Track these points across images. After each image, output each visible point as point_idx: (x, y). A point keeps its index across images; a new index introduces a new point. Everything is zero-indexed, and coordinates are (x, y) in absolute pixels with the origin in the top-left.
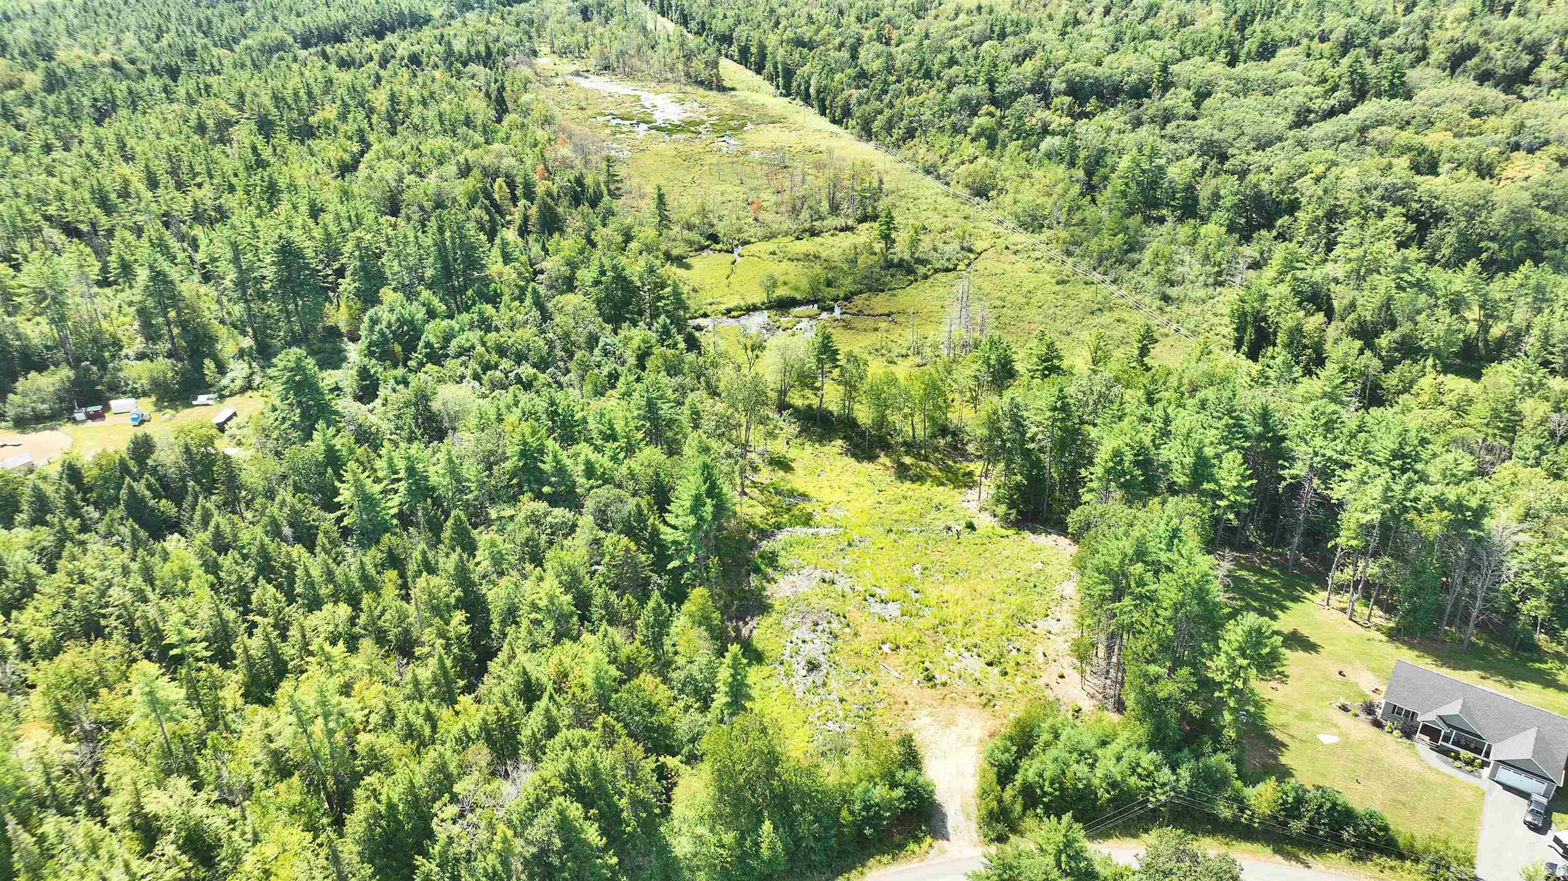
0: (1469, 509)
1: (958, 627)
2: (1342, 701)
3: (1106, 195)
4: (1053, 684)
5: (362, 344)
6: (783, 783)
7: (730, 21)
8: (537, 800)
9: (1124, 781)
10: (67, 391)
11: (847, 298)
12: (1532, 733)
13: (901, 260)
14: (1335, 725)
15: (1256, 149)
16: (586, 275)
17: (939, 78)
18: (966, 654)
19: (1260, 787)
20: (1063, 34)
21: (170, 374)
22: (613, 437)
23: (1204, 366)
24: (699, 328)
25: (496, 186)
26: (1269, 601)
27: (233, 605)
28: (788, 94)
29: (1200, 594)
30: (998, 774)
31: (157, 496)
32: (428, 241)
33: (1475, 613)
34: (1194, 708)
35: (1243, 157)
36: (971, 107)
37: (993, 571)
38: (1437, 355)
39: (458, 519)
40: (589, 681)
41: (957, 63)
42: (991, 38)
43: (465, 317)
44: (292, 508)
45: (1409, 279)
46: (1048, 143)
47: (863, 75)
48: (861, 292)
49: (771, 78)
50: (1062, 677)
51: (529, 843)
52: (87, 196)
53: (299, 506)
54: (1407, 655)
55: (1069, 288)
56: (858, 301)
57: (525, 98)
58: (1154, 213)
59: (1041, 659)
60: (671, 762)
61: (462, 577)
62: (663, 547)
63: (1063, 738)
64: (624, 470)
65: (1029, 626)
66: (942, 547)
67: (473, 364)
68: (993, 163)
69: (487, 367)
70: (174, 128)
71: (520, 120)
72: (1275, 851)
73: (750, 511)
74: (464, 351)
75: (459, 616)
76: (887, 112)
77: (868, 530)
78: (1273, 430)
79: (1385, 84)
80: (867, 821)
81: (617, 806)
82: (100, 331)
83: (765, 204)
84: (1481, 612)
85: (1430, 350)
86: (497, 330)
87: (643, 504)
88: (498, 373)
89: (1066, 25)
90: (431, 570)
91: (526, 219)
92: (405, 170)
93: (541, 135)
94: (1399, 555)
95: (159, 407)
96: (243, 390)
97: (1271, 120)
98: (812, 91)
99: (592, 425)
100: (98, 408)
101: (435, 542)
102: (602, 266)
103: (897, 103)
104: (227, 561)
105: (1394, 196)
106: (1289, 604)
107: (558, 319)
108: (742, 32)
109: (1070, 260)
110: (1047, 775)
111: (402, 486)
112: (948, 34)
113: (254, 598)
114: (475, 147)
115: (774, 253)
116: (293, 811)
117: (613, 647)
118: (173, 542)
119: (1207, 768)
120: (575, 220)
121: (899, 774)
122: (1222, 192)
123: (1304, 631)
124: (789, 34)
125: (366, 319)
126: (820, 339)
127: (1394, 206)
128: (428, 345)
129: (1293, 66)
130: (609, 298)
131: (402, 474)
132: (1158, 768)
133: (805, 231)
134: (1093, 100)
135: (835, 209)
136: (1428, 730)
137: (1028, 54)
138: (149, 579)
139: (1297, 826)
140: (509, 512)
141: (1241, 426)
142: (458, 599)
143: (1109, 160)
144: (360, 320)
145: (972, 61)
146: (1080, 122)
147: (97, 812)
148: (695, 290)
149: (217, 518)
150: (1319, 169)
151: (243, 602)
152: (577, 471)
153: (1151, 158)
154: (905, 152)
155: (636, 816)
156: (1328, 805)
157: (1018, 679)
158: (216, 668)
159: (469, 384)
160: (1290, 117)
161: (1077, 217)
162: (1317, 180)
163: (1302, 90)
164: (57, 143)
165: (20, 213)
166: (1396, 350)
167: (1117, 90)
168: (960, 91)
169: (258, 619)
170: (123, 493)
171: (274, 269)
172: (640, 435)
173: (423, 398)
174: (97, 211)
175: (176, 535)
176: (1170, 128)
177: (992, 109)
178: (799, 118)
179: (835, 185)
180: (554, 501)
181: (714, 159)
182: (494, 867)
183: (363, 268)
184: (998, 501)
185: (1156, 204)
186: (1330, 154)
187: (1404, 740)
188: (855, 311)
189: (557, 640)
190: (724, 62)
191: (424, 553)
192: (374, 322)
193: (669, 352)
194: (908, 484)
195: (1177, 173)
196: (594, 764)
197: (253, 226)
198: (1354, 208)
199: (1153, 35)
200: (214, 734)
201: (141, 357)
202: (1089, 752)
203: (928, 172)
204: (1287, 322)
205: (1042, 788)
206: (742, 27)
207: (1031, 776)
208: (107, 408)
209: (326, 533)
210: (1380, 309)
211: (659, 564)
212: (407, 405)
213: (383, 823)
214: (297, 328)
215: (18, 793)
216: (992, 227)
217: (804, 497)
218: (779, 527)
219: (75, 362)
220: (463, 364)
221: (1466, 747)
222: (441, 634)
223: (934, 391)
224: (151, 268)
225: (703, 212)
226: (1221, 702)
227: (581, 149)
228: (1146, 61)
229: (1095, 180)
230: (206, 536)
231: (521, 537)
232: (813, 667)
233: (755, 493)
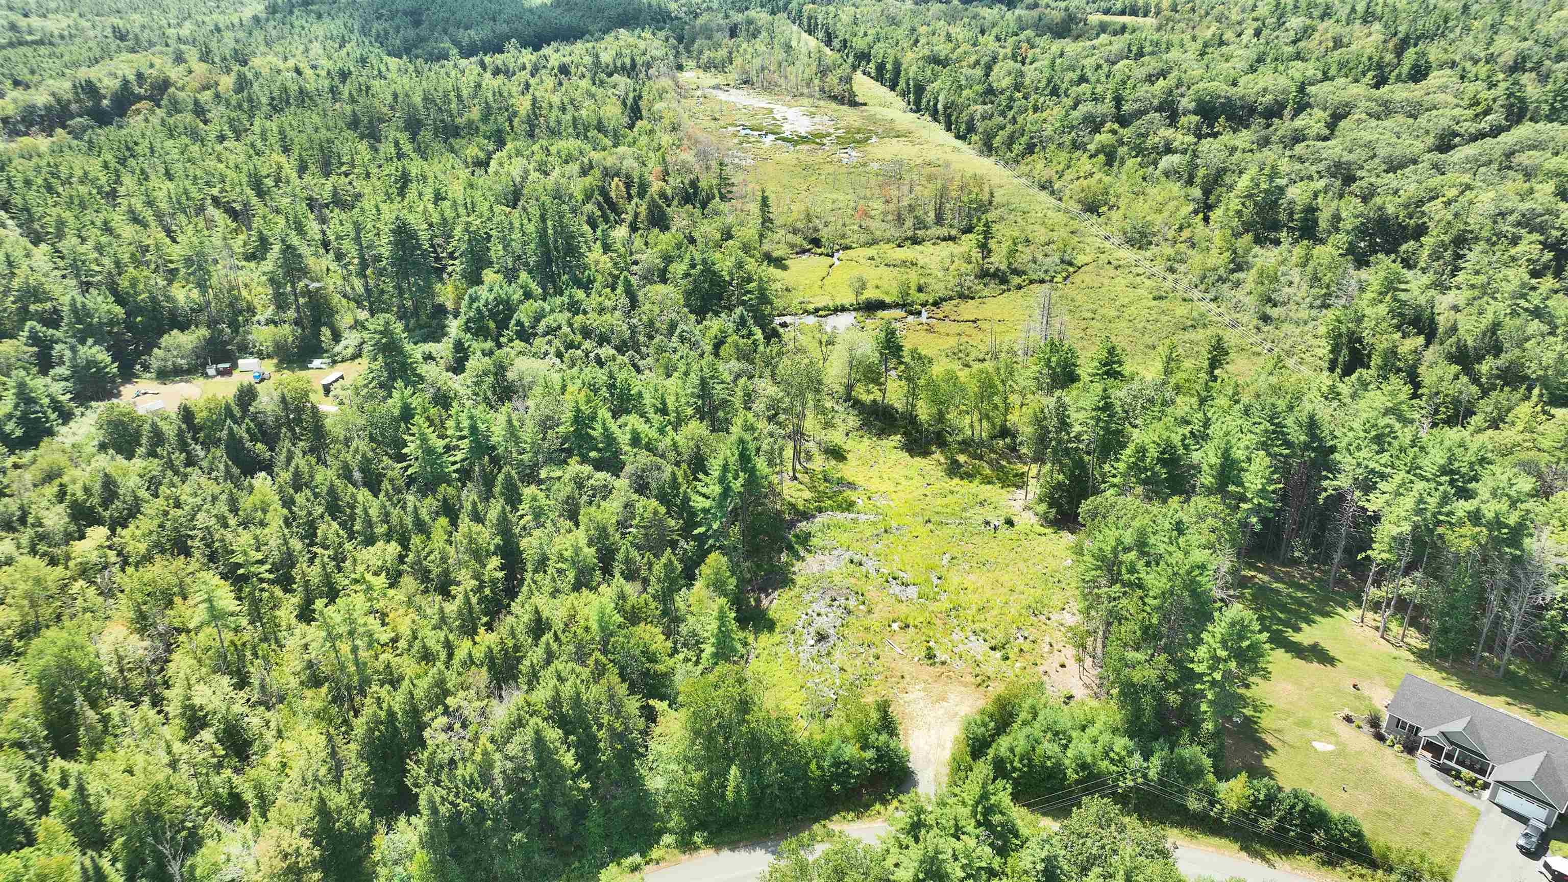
0: (1506, 526)
1: (970, 613)
2: (1347, 711)
3: (1216, 214)
4: (1052, 672)
5: (462, 320)
6: (752, 731)
7: (870, 38)
8: (520, 720)
9: (1094, 764)
10: (204, 348)
11: (936, 304)
12: (1540, 757)
13: (998, 269)
14: (1333, 734)
15: (1387, 171)
16: (678, 268)
17: (1067, 96)
18: (973, 638)
19: (1232, 782)
20: (1202, 55)
21: (290, 339)
22: (664, 411)
23: (1273, 380)
24: (784, 325)
25: (613, 185)
26: (1296, 613)
27: (302, 538)
28: (918, 110)
29: (1192, 587)
30: (973, 746)
31: (253, 439)
32: (531, 228)
33: (1511, 638)
34: (1173, 698)
35: (1373, 180)
36: (1095, 125)
37: (1022, 565)
38: (1545, 385)
39: (508, 476)
40: (594, 626)
41: (1087, 81)
42: (1128, 58)
43: (558, 300)
44: (364, 456)
45: (1526, 305)
46: (1167, 161)
47: (990, 91)
48: (951, 298)
49: (903, 95)
50: (1063, 666)
51: (507, 758)
52: (245, 179)
53: (370, 454)
54: (1431, 676)
55: (1163, 304)
56: (947, 307)
57: (658, 106)
58: (1272, 235)
59: (1047, 648)
60: (660, 706)
61: (504, 528)
62: (693, 514)
63: (1040, 717)
64: (668, 441)
65: (1043, 618)
66: (977, 539)
67: (557, 343)
68: (1107, 179)
69: (570, 346)
70: (331, 124)
71: (649, 127)
72: (1242, 848)
73: (797, 494)
74: (552, 331)
75: (495, 562)
76: (1010, 128)
77: (908, 520)
78: (1321, 440)
79: (1546, 108)
80: (836, 777)
81: (595, 736)
82: (237, 298)
83: (873, 213)
84: (1518, 638)
85: (1537, 379)
86: (585, 313)
87: (680, 474)
88: (579, 352)
89: (1206, 45)
90: (477, 518)
91: (636, 215)
92: (531, 167)
93: (666, 139)
94: (1435, 573)
95: (279, 368)
96: (354, 357)
97: (1407, 142)
98: (940, 107)
99: (648, 400)
100: (227, 365)
101: (487, 496)
102: (693, 259)
103: (1020, 119)
104: (300, 498)
105: (1528, 222)
106: (1317, 618)
107: (647, 306)
108: (879, 50)
109: (1170, 277)
110: (1017, 751)
111: (464, 444)
112: (1085, 53)
113: (319, 533)
114: (604, 149)
115: (872, 259)
116: (317, 716)
117: (622, 596)
118: (261, 481)
119: (1182, 760)
120: (680, 217)
121: (873, 737)
122: (1344, 215)
123: (1325, 644)
124: (927, 52)
125: (466, 297)
126: (883, 335)
127: (1530, 232)
128: (519, 323)
129: (1443, 89)
130: (696, 289)
131: (465, 432)
132: (1130, 754)
133: (907, 239)
134: (1221, 120)
135: (939, 220)
136: (1432, 748)
137: (1163, 74)
138: (234, 510)
139: (1267, 824)
140: (558, 473)
141: (1283, 434)
142: (497, 546)
143: (1228, 179)
144: (460, 298)
145: (1103, 79)
146: (1203, 141)
147: (157, 702)
148: (788, 290)
149: (299, 460)
150: (1452, 193)
151: (310, 535)
152: (623, 438)
153: (1271, 178)
154: (1023, 168)
155: (613, 748)
156: (1300, 806)
157: (1018, 665)
158: (278, 592)
159: (553, 359)
160: (1430, 140)
161: (1186, 234)
162: (1448, 203)
163: (1448, 112)
164: (230, 134)
165: (186, 192)
166: (1498, 377)
167: (1252, 110)
168: (1083, 109)
169: (319, 550)
170: (224, 434)
171: (389, 247)
172: (690, 411)
173: (501, 369)
174: (249, 191)
175: (263, 474)
176: (1299, 149)
177: (1116, 126)
178: (924, 133)
179: (942, 195)
180: (599, 466)
181: (830, 169)
182: (471, 776)
183: (471, 251)
184: (1041, 500)
185: (1276, 226)
186: (1466, 178)
187: (1405, 755)
188: (941, 316)
189: (576, 588)
190: (858, 76)
191: (474, 504)
192: (473, 299)
193: (742, 341)
194: (956, 480)
195: (1297, 194)
196: (578, 694)
197: (378, 210)
198: (1485, 234)
199: (1298, 56)
200: (265, 645)
201: (269, 322)
202: (1064, 733)
203: (1043, 188)
204: (1383, 345)
205: (1012, 762)
206: (881, 45)
207: (1003, 751)
208: (235, 366)
209: (391, 480)
210: (1484, 334)
211: (686, 531)
212: (485, 373)
213: (382, 728)
214: (409, 304)
215: (91, 676)
216: (1098, 242)
217: (851, 486)
218: (820, 510)
219: (212, 324)
220: (549, 343)
221: (1471, 768)
222: (477, 576)
223: (987, 389)
224: (283, 241)
225: (808, 217)
226: (1201, 695)
227: (703, 155)
228: (1283, 81)
229: (1212, 198)
230: (285, 476)
231: (562, 496)
232: (822, 637)
233: (806, 479)
